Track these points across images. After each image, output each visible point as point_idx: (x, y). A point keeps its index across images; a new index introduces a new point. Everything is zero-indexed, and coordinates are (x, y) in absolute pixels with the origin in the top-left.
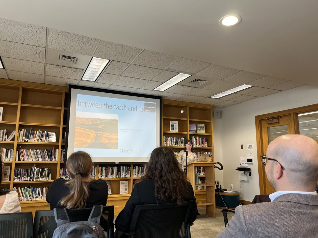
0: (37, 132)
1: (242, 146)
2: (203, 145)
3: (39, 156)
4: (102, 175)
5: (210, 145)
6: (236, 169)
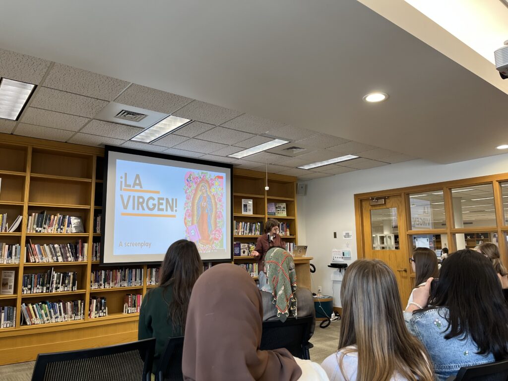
0: (54, 218)
1: (335, 234)
2: (284, 233)
3: (59, 254)
4: (152, 281)
5: (293, 232)
6: (329, 266)
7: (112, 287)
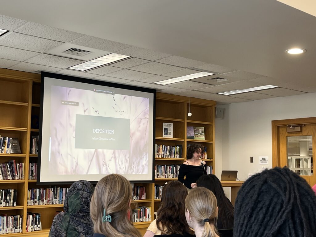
1: (252, 158)
5: (210, 156)
7: (45, 204)
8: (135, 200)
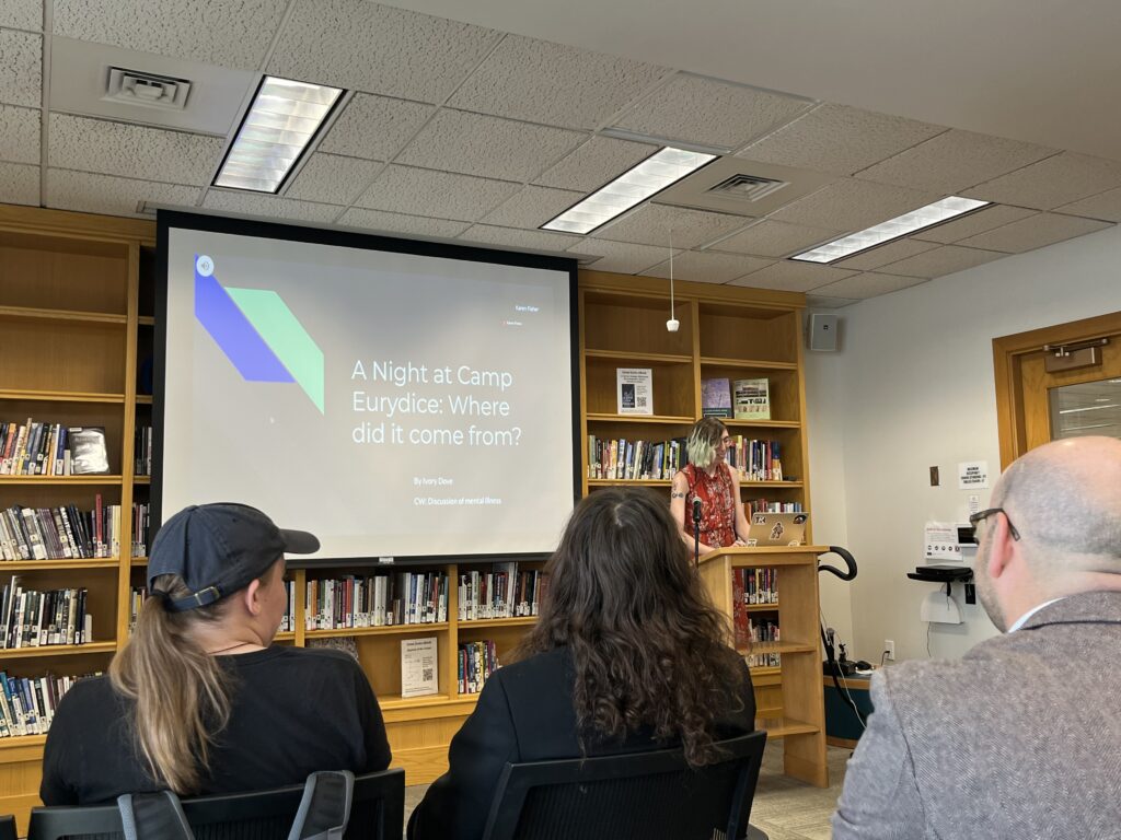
0: (18, 430)
1: (934, 471)
2: (762, 474)
3: (36, 537)
4: (323, 617)
5: (793, 470)
6: (910, 576)
8: (522, 615)
